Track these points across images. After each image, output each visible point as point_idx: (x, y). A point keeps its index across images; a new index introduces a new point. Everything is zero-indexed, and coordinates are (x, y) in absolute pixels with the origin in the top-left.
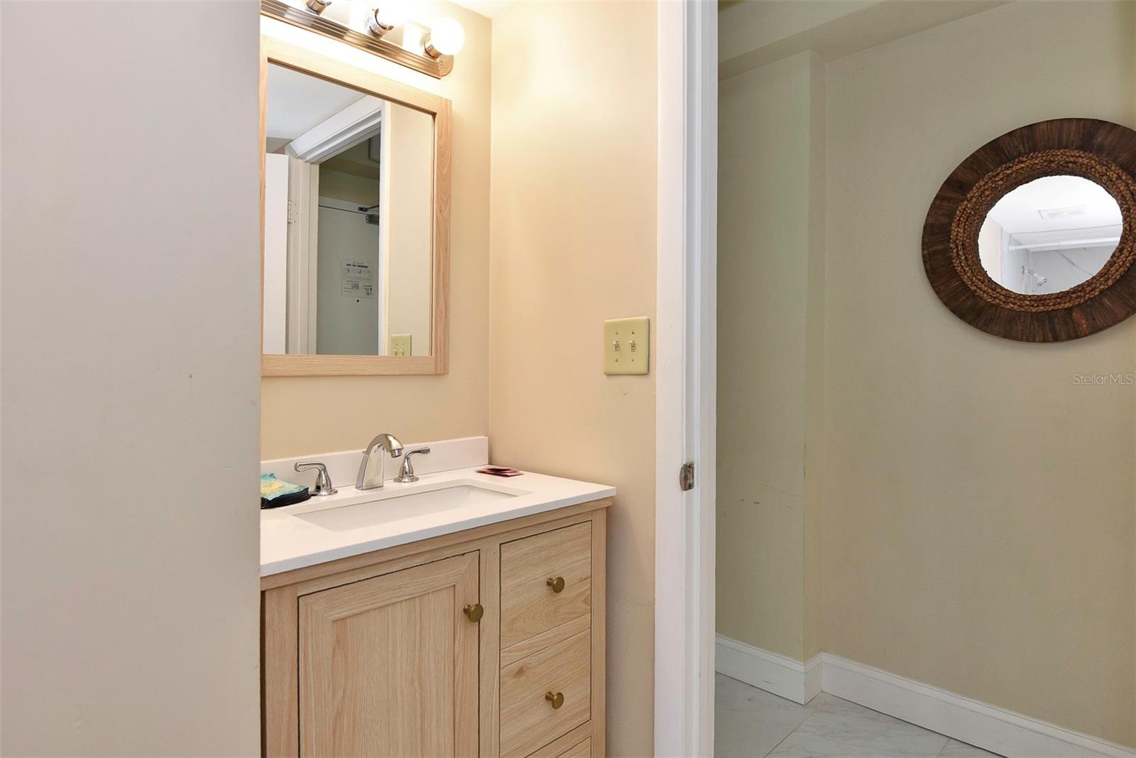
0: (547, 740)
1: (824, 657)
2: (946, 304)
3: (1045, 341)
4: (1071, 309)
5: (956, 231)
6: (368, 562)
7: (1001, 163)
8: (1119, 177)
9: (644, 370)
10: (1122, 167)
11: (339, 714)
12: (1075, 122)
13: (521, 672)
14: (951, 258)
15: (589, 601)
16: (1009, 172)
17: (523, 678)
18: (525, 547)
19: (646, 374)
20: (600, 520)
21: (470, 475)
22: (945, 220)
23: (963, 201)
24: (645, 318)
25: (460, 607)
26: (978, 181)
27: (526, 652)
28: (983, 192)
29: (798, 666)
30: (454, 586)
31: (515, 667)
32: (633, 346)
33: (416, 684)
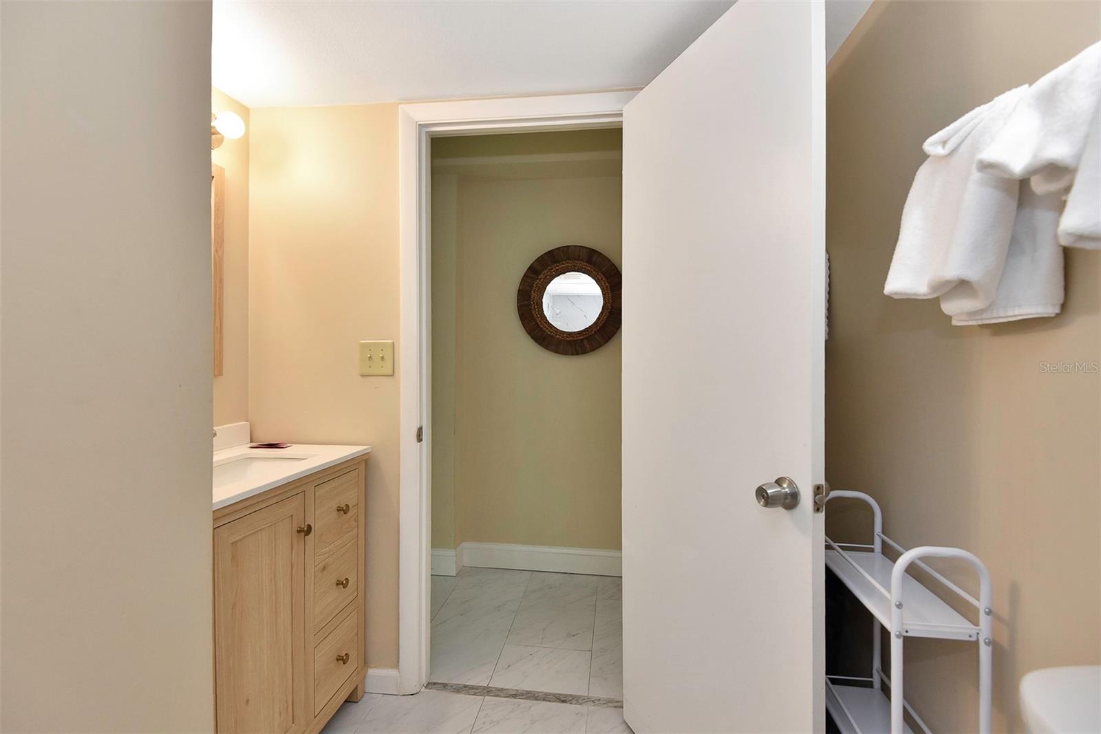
0: (337, 612)
1: (464, 545)
2: (529, 334)
3: (573, 354)
4: (582, 340)
5: (534, 295)
6: (251, 502)
7: (554, 263)
8: (602, 279)
9: (391, 373)
10: (602, 273)
11: (234, 606)
12: (585, 250)
13: (324, 568)
14: (531, 309)
15: (356, 520)
16: (557, 268)
17: (325, 572)
18: (327, 487)
19: (392, 375)
20: (362, 466)
21: (245, 450)
22: (528, 288)
23: (537, 279)
24: (391, 341)
25: (295, 529)
26: (543, 271)
27: (327, 555)
28: (546, 277)
29: (452, 553)
30: (292, 516)
31: (321, 565)
32: (382, 358)
33: (273, 582)
